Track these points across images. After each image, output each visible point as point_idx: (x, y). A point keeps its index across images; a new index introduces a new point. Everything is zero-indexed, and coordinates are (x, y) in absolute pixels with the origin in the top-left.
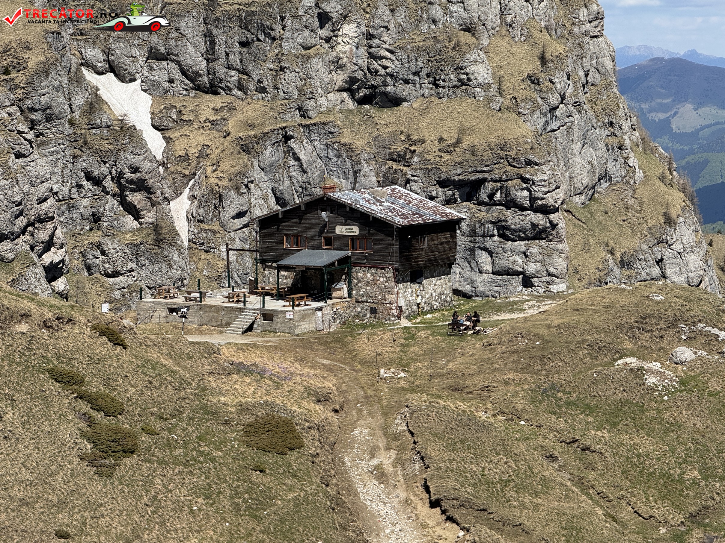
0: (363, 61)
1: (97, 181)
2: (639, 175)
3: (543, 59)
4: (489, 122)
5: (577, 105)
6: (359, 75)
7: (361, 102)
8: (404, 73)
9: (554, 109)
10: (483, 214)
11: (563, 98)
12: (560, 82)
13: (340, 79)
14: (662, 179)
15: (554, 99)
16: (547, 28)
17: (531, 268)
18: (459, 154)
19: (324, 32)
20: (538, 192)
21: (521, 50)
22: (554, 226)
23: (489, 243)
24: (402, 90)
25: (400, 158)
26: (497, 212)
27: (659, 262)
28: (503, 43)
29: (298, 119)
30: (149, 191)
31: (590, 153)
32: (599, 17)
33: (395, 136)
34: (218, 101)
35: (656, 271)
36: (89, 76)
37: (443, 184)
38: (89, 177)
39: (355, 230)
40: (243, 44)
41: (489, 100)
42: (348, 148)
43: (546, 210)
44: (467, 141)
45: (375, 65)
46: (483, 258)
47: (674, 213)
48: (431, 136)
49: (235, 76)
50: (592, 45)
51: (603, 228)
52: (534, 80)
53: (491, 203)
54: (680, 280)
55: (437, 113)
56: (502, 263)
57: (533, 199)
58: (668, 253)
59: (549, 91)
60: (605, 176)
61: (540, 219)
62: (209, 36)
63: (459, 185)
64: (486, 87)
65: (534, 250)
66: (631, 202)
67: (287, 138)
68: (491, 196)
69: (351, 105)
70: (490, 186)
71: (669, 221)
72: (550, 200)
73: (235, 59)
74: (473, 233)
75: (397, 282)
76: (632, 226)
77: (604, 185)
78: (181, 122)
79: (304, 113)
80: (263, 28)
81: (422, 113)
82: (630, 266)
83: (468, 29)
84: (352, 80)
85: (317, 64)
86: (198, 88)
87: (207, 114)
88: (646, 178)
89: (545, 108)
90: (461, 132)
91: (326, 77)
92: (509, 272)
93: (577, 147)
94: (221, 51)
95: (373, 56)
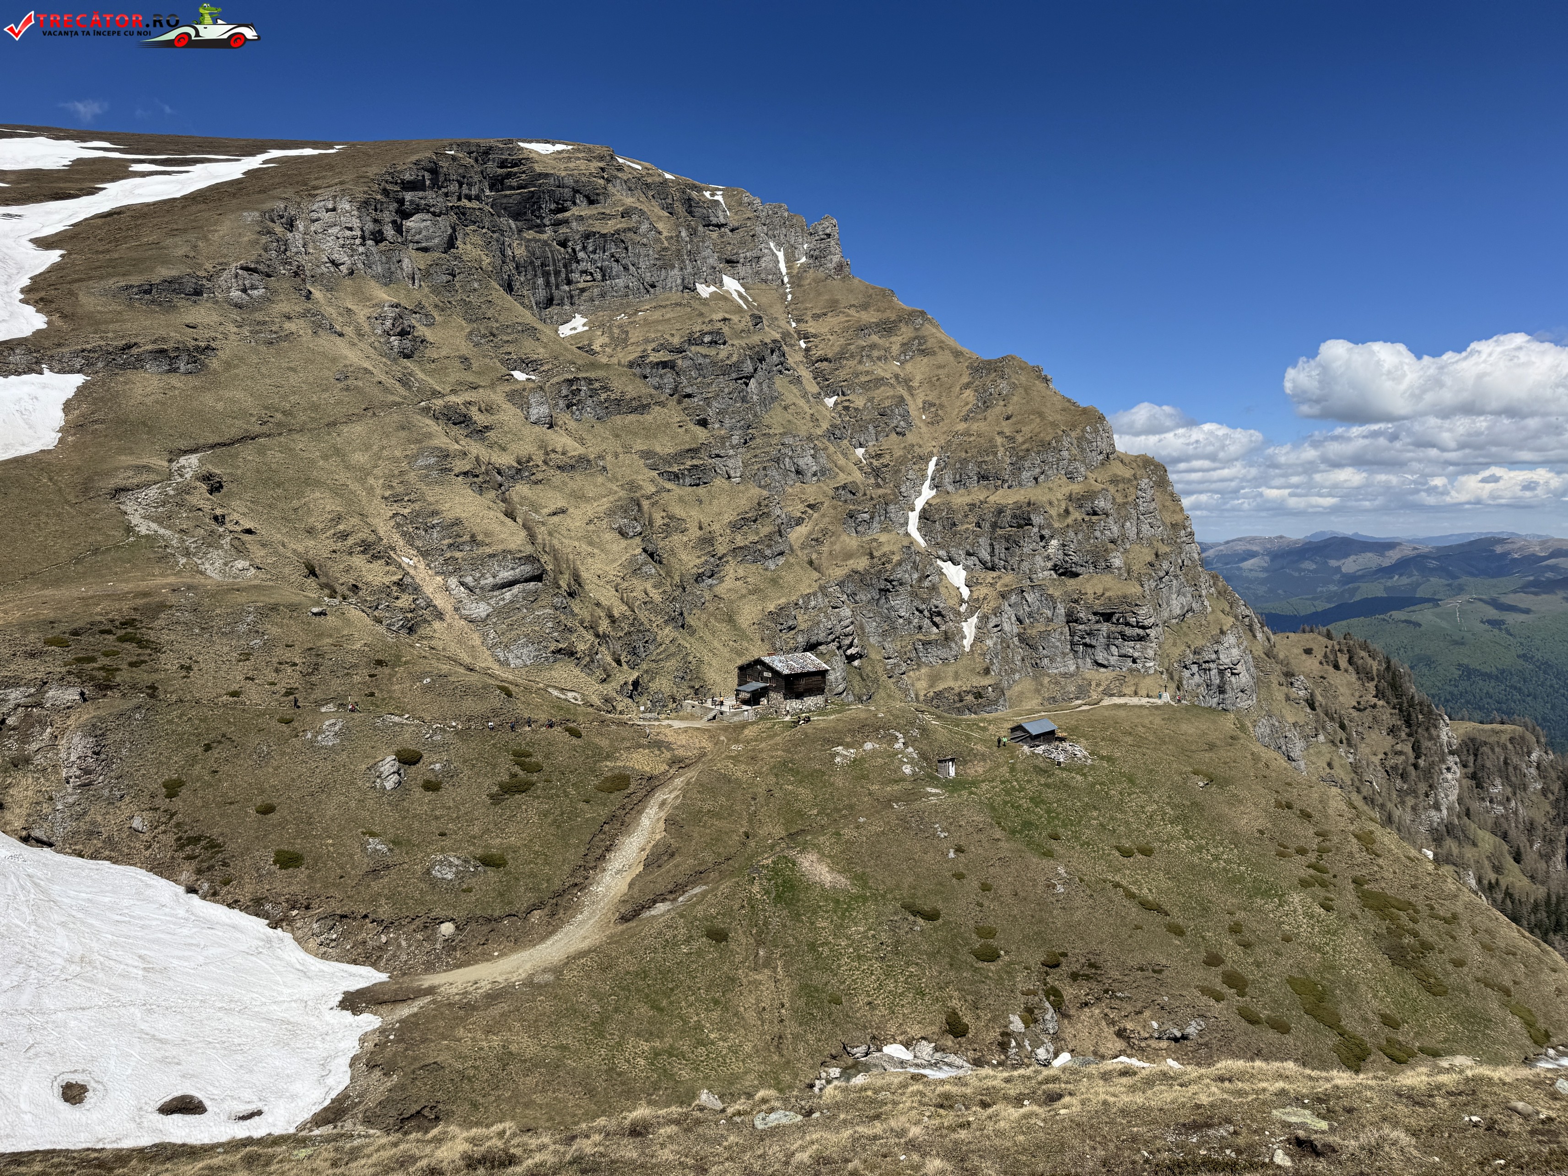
0: (1061, 557)
1: (921, 612)
2: (1209, 609)
3: (1157, 555)
4: (1119, 585)
5: (1176, 577)
6: (1059, 563)
7: (1060, 575)
8: (1080, 562)
9: (1161, 579)
10: (1113, 628)
11: (1167, 574)
12: (1165, 565)
13: (1050, 564)
14: (1223, 611)
15: (1162, 574)
16: (1162, 540)
17: (1136, 655)
18: (1102, 601)
19: (1042, 544)
20: (1140, 619)
21: (1146, 551)
22: (1148, 635)
23: (1116, 642)
24: (1079, 570)
25: (1076, 601)
26: (1120, 628)
27: (1216, 652)
28: (1137, 547)
29: (1029, 583)
30: (943, 616)
31: (1182, 599)
32: (1191, 534)
33: (1074, 591)
34: (995, 574)
35: (1214, 656)
36: (939, 562)
37: (1095, 614)
38: (917, 610)
39: (770, 675)
40: (1007, 549)
41: (1121, 575)
42: (1051, 596)
43: (1144, 628)
44: (1107, 594)
45: (1067, 558)
46: (1113, 648)
47: (1225, 628)
48: (1090, 591)
49: (1002, 563)
50: (1187, 547)
51: (1186, 635)
52: (1151, 565)
53: (1118, 623)
54: (1227, 661)
55: (1095, 581)
56: (1123, 652)
57: (1138, 622)
58: (1221, 648)
59: (1160, 570)
60: (1191, 610)
61: (1141, 632)
62: (992, 545)
63: (1102, 615)
64: (1119, 569)
65: (1138, 646)
66: (1204, 622)
67: (1023, 591)
68: (1118, 620)
69: (1055, 576)
70: (1117, 615)
71: (1222, 632)
72: (1146, 623)
73: (1002, 556)
74: (1109, 637)
75: (786, 699)
76: (1203, 634)
77: (1190, 614)
78: (977, 583)
79: (1031, 580)
80: (1015, 541)
81: (1088, 580)
82: (1199, 654)
83: (1112, 541)
84: (1056, 565)
85: (1038, 558)
86: (986, 568)
87: (990, 580)
88: (1213, 611)
89: (1156, 578)
90: (1106, 590)
91: (1043, 564)
92: (1125, 656)
93: (1174, 596)
94: (997, 552)
95: (1065, 554)
